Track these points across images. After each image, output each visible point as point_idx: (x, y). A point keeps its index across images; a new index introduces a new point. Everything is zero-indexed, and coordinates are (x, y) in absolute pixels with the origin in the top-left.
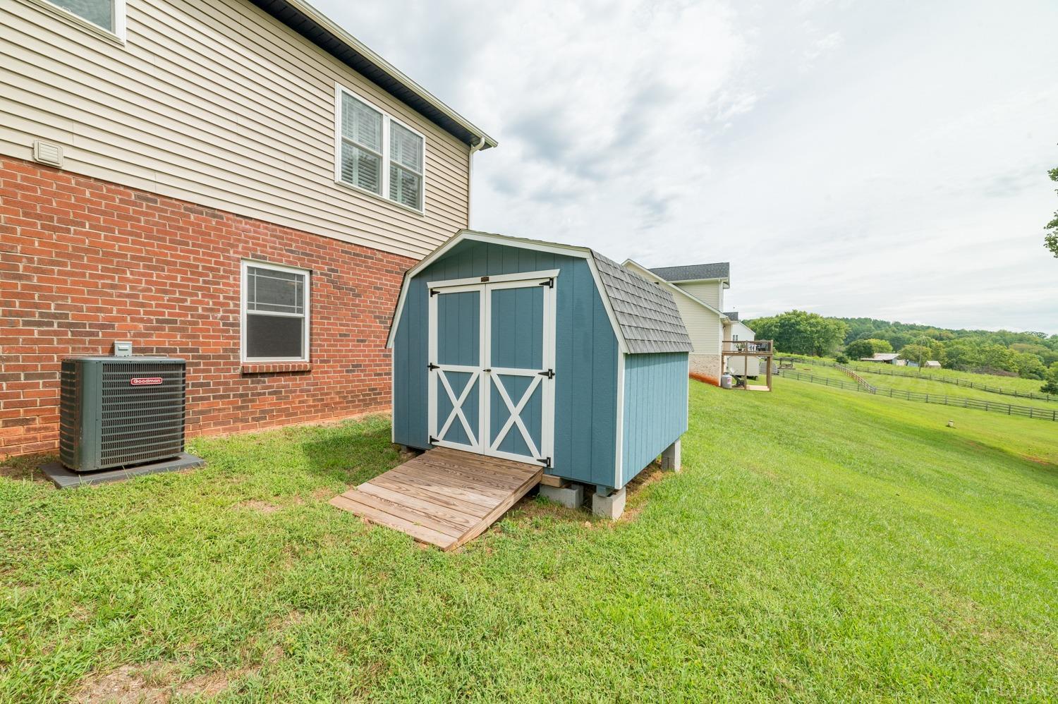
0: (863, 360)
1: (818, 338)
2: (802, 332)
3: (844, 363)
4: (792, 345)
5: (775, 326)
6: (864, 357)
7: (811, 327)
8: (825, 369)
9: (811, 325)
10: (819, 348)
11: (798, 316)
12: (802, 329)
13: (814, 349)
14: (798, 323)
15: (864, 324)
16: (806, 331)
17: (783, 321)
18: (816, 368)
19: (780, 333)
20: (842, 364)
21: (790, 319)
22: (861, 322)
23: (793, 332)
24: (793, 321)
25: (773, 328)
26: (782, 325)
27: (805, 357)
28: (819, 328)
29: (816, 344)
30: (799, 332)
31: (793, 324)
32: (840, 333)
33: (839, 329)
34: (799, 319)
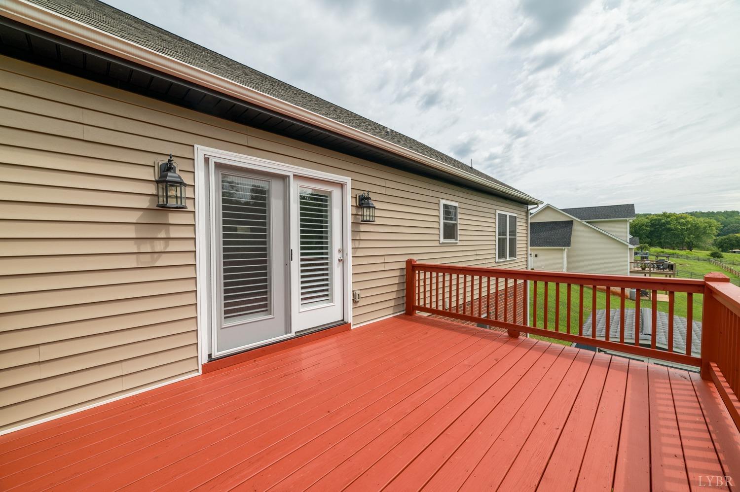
0: (735, 252)
1: (689, 235)
2: (672, 230)
3: (718, 257)
4: (662, 241)
5: (646, 226)
6: (736, 249)
7: (681, 226)
8: (700, 263)
9: (681, 224)
10: (689, 243)
11: (668, 217)
12: (673, 227)
13: (685, 244)
14: (668, 223)
15: (731, 216)
16: (676, 229)
17: (653, 222)
18: (692, 263)
19: (651, 231)
20: (716, 259)
21: (660, 220)
22: (728, 215)
23: (663, 230)
24: (663, 221)
25: (644, 227)
26: (653, 225)
27: (677, 251)
28: (689, 226)
29: (687, 240)
30: (669, 230)
31: (664, 223)
32: (711, 230)
33: (710, 227)
34: (669, 219)
